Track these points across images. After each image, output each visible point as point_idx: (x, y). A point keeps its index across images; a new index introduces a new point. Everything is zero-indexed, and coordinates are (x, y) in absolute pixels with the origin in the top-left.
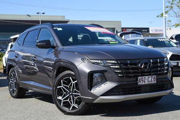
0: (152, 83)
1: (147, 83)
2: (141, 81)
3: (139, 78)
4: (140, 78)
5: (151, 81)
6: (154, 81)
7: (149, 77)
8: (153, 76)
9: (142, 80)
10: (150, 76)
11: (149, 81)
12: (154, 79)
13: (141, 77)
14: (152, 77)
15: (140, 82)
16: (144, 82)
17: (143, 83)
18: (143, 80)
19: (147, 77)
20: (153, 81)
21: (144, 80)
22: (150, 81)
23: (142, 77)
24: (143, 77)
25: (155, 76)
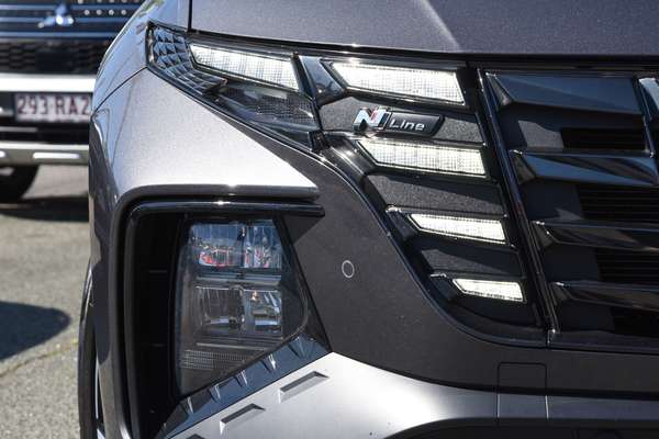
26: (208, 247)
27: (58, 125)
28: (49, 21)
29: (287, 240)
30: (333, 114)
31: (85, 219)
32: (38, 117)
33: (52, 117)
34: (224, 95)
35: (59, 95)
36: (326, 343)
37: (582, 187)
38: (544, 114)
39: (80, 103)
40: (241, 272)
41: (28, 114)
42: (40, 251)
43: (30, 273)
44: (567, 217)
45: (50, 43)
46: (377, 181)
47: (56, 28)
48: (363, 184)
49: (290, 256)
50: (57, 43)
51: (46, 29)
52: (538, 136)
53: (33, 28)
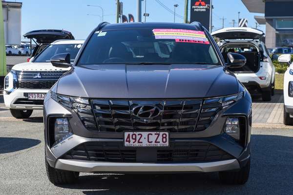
0: (159, 145)
1: (145, 143)
2: (132, 141)
3: (126, 134)
4: (129, 135)
5: (156, 142)
6: (163, 142)
7: (151, 134)
8: (161, 133)
9: (133, 139)
10: (153, 133)
11: (151, 142)
12: (163, 138)
13: (131, 133)
14: (159, 135)
15: (129, 141)
16: (139, 142)
17: (137, 144)
18: (135, 139)
19: (145, 134)
20: (161, 142)
21: (138, 139)
22: (154, 141)
23: (135, 133)
24: (137, 133)
25: (167, 133)
26: (59, 121)
27: (38, 100)
28: (36, 77)
29: (68, 121)
30: (74, 105)
31: (42, 122)
32: (33, 99)
33: (37, 99)
34: (61, 102)
35: (38, 93)
36: (73, 133)
37: (103, 114)
38: (98, 105)
39: (43, 95)
40: (63, 125)
41: (31, 98)
42: (34, 129)
43: (32, 133)
44: (101, 117)
45: (36, 82)
46: (79, 113)
47: (37, 78)
48: (77, 114)
49: (69, 123)
50: (38, 82)
51: (35, 78)
52: (98, 107)
53: (32, 78)
